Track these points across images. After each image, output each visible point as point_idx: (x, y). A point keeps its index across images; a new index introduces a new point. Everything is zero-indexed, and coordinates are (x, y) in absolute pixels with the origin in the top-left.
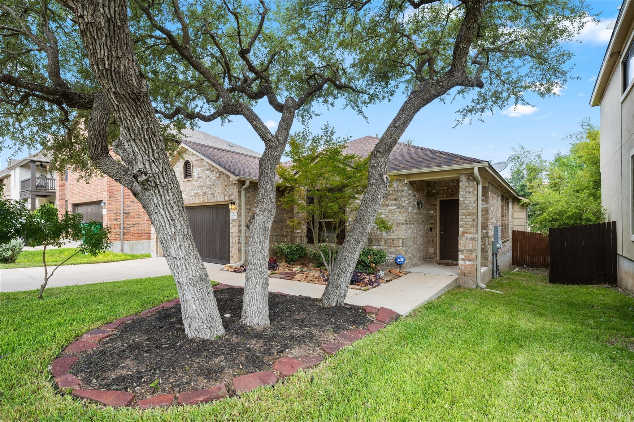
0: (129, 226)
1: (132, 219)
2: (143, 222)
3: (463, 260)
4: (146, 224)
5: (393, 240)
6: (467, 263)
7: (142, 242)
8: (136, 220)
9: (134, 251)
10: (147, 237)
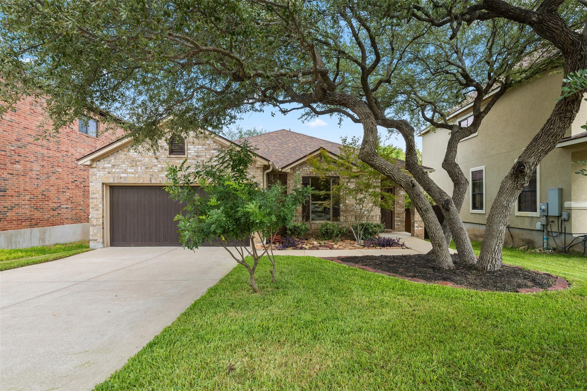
0: (6, 210)
1: (10, 198)
2: (23, 203)
3: (417, 227)
4: (27, 206)
5: (372, 216)
6: (420, 228)
7: (22, 231)
8: (15, 200)
9: (13, 245)
10: (28, 223)
